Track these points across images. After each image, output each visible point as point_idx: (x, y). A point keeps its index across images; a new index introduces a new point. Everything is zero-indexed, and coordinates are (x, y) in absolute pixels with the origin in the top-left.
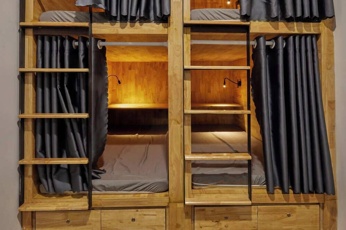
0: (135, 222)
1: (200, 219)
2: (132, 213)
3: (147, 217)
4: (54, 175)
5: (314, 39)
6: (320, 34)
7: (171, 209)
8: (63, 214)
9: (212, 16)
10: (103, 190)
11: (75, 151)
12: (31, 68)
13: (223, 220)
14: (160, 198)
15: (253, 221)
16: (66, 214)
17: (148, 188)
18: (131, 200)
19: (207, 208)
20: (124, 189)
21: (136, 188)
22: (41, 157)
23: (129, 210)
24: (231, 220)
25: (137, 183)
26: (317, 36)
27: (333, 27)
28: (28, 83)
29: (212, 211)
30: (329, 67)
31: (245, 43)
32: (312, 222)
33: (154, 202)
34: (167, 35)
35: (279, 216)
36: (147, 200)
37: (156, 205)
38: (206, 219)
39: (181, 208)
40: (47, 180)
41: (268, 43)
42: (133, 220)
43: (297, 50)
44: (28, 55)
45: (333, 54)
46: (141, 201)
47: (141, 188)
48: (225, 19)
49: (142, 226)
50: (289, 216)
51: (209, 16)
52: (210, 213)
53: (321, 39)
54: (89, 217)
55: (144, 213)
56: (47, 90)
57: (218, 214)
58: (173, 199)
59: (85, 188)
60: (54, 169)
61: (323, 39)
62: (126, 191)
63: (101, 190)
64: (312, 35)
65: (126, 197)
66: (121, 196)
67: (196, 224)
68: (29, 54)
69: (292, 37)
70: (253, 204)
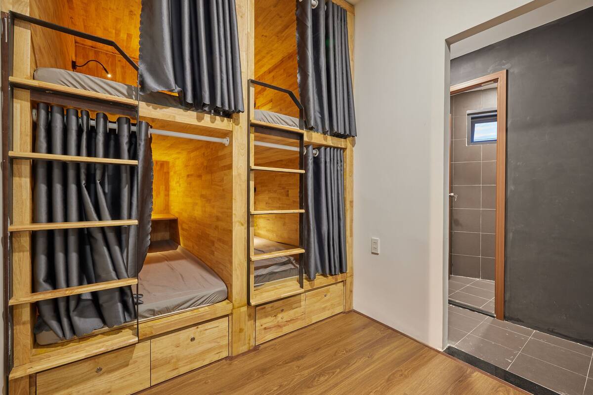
0: (195, 341)
1: (261, 318)
2: (191, 332)
3: (208, 331)
4: (73, 311)
5: (342, 151)
6: (346, 149)
7: (234, 315)
8: (90, 362)
9: (271, 119)
10: (151, 315)
11: (111, 272)
12: (26, 152)
13: (280, 313)
14: (224, 307)
15: (302, 307)
16: (96, 360)
17: (206, 301)
18: (191, 317)
19: (266, 306)
20: (180, 308)
21: (192, 304)
22: (46, 290)
23: (187, 330)
24: (287, 311)
25: (194, 298)
26: (344, 149)
27: (353, 144)
28: (20, 176)
29: (271, 307)
30: (350, 174)
31: (297, 149)
32: (339, 297)
33: (217, 312)
34: (232, 131)
35: (319, 298)
36: (210, 312)
37: (219, 315)
38: (266, 316)
39: (244, 311)
40: (59, 321)
41: (314, 152)
42: (193, 339)
43: (332, 160)
44: (21, 131)
45: (353, 165)
46: (203, 316)
47: (199, 302)
48: (282, 124)
49: (203, 343)
50: (325, 296)
51: (269, 119)
52: (270, 309)
53: (346, 153)
54: (133, 354)
55: (206, 328)
56: (58, 188)
57: (276, 309)
58: (236, 305)
59: (128, 319)
60: (73, 304)
61: (348, 152)
62: (182, 309)
63: (148, 316)
64: (341, 149)
65: (184, 315)
66: (176, 317)
67: (258, 323)
68: (23, 130)
69: (329, 148)
70: (306, 292)
